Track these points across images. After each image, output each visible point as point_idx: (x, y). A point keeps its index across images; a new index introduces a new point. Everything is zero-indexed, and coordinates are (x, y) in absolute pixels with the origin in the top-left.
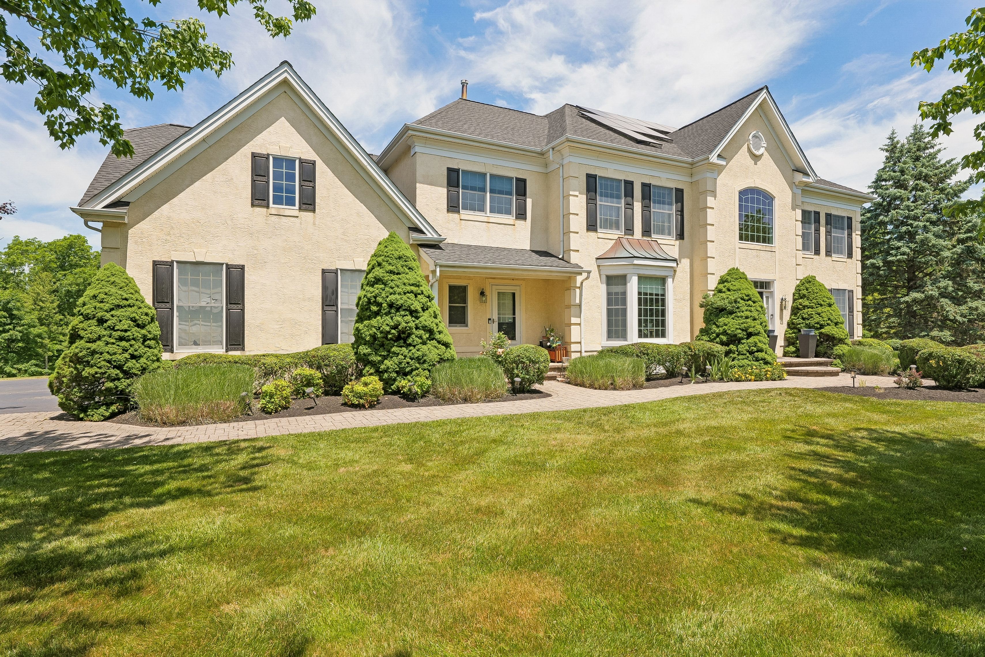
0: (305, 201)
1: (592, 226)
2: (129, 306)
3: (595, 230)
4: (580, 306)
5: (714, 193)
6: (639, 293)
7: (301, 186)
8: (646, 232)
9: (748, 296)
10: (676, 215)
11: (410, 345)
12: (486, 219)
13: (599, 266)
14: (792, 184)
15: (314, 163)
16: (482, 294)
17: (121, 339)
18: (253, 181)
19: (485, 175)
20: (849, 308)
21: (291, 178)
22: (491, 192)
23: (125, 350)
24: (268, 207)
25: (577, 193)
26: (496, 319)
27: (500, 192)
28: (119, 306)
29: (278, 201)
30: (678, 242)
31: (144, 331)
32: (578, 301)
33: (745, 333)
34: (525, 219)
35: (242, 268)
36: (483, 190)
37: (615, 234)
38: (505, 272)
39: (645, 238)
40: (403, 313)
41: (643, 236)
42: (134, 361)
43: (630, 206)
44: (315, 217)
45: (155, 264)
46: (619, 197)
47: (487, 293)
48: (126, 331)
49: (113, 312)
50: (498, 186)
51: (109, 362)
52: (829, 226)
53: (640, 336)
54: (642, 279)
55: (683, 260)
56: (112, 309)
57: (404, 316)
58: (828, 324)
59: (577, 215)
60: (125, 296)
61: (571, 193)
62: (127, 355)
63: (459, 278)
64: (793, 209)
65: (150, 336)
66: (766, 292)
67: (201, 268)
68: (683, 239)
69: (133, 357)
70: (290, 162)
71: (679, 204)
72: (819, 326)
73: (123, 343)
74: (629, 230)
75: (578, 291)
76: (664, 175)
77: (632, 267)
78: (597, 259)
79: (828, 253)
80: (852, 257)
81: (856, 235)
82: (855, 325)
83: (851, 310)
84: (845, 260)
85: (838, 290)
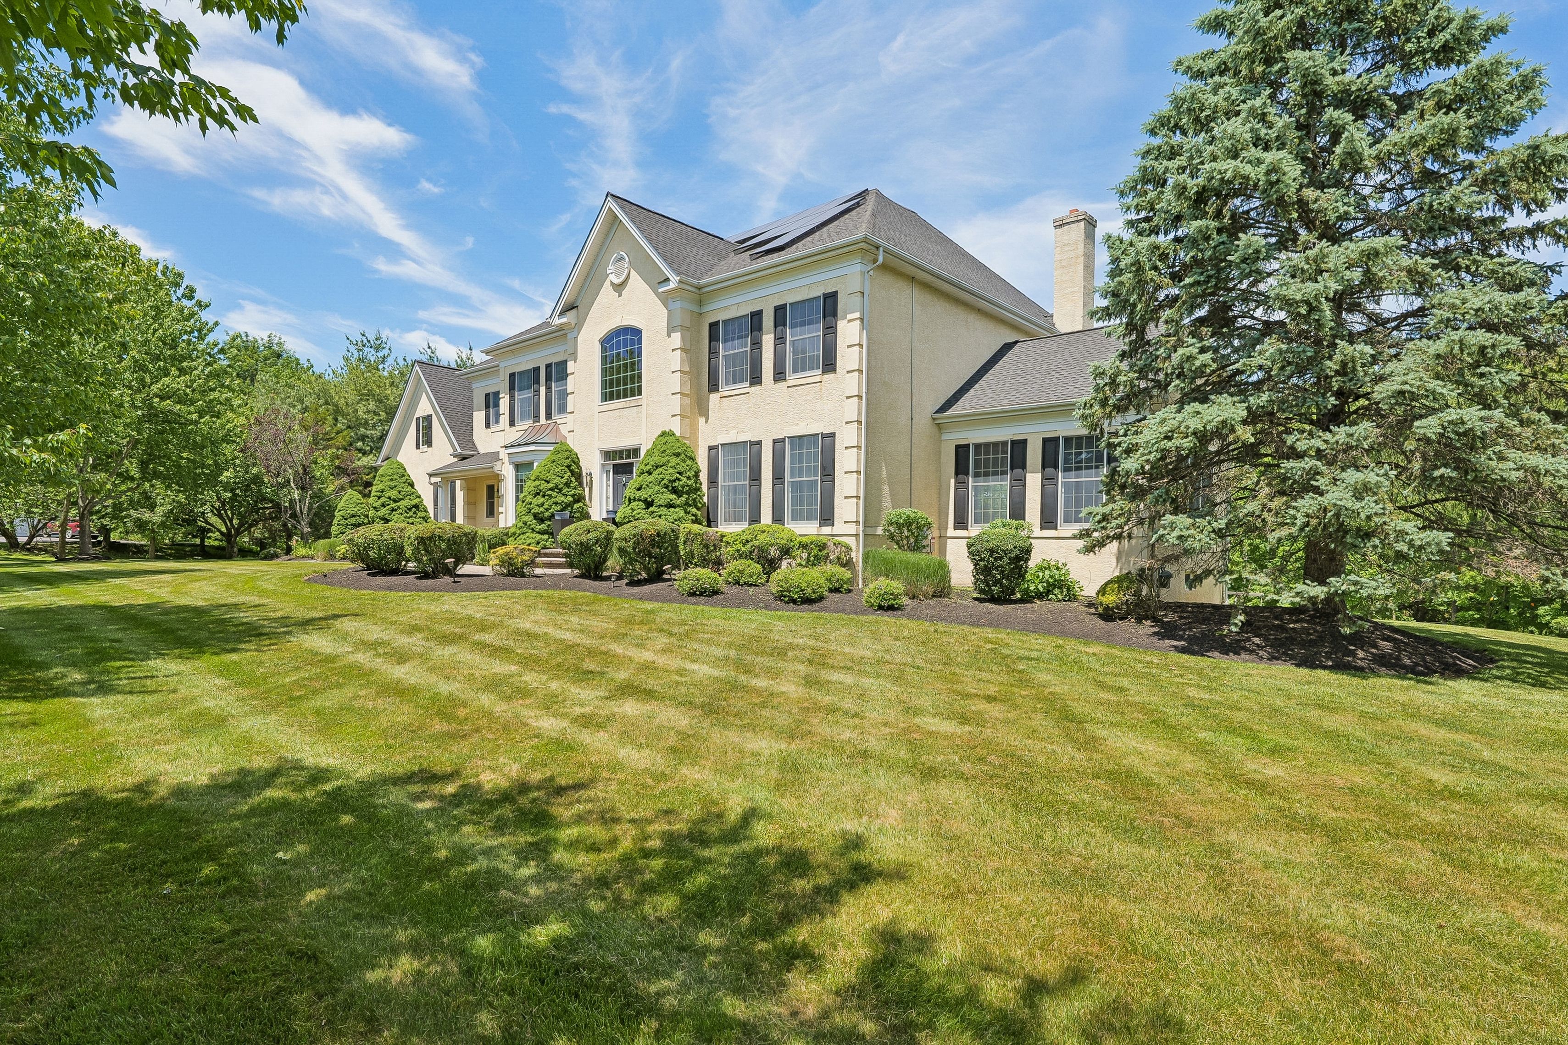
0: (429, 441)
1: (511, 420)
3: (514, 424)
5: (575, 356)
6: (518, 481)
8: (549, 413)
20: (824, 468)
24: (420, 448)
25: (503, 395)
29: (423, 443)
37: (527, 424)
39: (548, 422)
41: (546, 419)
43: (537, 392)
44: (432, 450)
46: (530, 387)
52: (780, 329)
54: (518, 467)
59: (504, 414)
66: (635, 462)
74: (537, 416)
79: (779, 375)
80: (834, 370)
81: (849, 321)
82: (838, 500)
83: (828, 472)
84: (818, 379)
85: (800, 437)
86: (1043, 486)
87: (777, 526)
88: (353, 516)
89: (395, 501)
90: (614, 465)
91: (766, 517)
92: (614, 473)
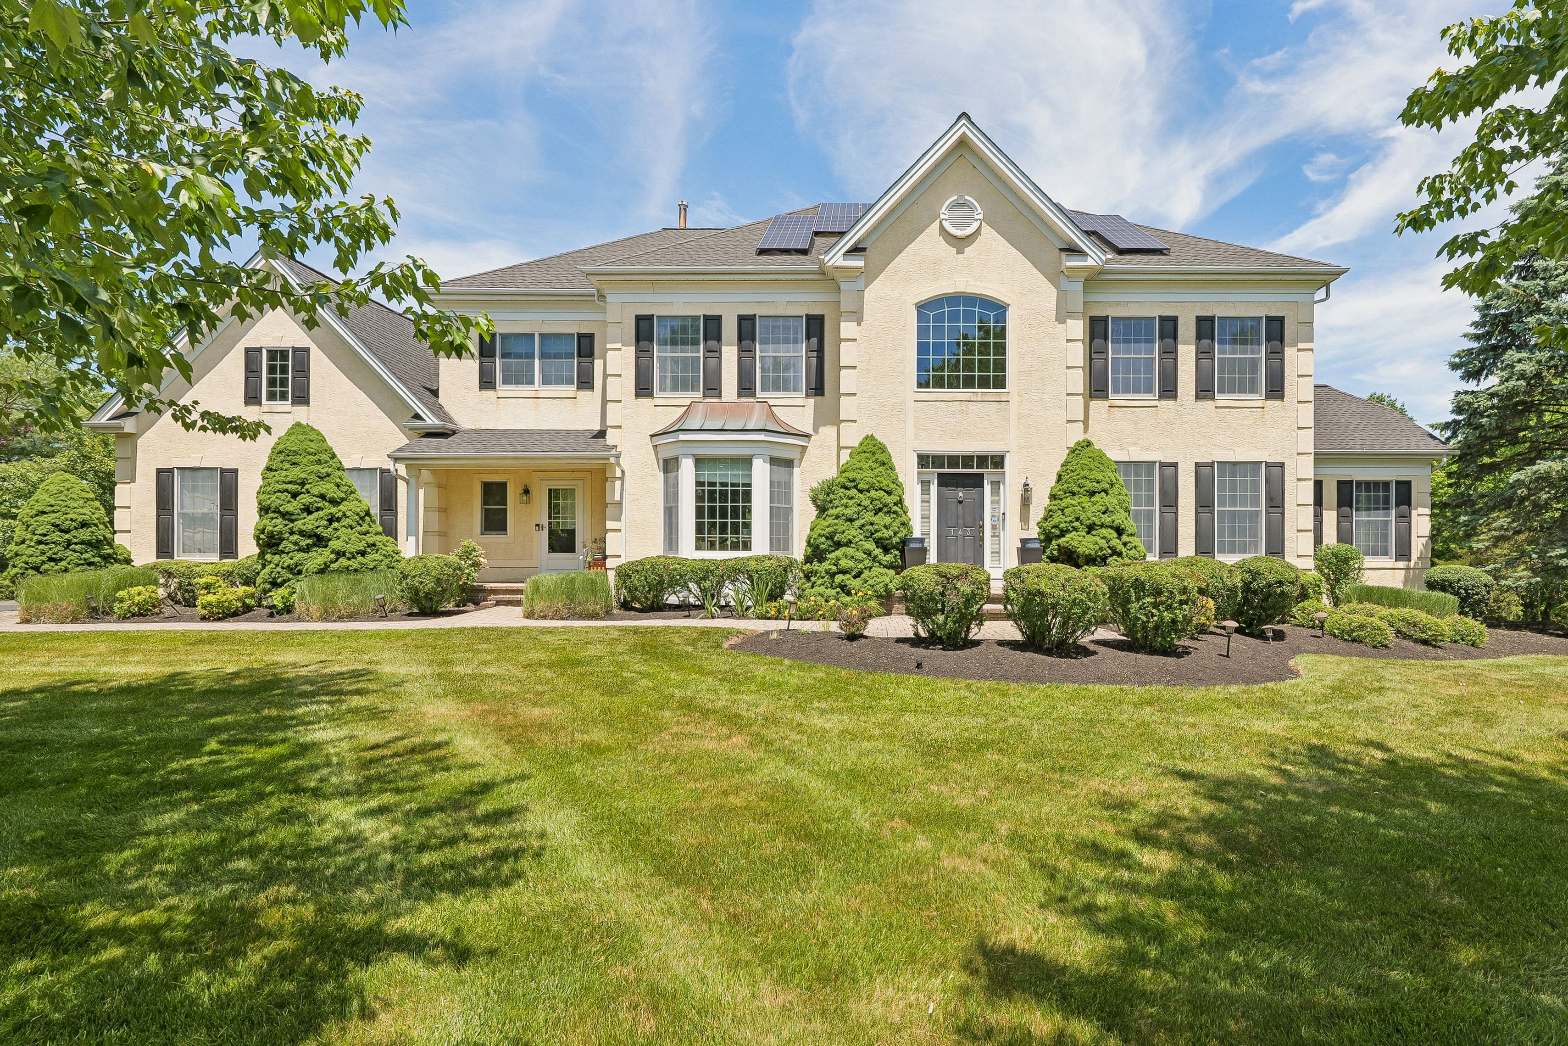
0: (298, 394)
1: (643, 389)
2: (53, 512)
3: (651, 395)
4: (620, 504)
5: (857, 316)
6: (699, 484)
7: (294, 378)
8: (746, 387)
9: (853, 481)
10: (808, 358)
11: (283, 552)
12: (533, 394)
13: (655, 447)
14: (1055, 276)
15: (307, 350)
16: (527, 492)
17: (40, 542)
18: (247, 378)
19: (532, 335)
20: (1270, 499)
21: (284, 369)
22: (543, 356)
23: (43, 553)
24: (260, 404)
25: (619, 346)
26: (546, 525)
27: (556, 356)
28: (44, 513)
29: (272, 396)
30: (811, 401)
31: (67, 536)
32: (617, 498)
33: (829, 542)
34: (591, 388)
35: (235, 471)
36: (532, 356)
37: (685, 398)
38: (541, 462)
39: (743, 399)
40: (271, 515)
41: (739, 396)
42: (52, 564)
43: (715, 353)
44: (309, 412)
45: (159, 471)
46: (695, 342)
47: (534, 491)
48: (45, 535)
49: (37, 518)
50: (552, 349)
51: (27, 563)
52: (1206, 342)
53: (698, 548)
54: (699, 462)
55: (822, 430)
56: (37, 515)
57: (272, 519)
58: (1075, 529)
59: (620, 376)
60: (53, 502)
61: (609, 346)
62: (44, 558)
63: (497, 472)
64: (1061, 318)
65: (75, 540)
66: (988, 473)
67: (200, 474)
68: (823, 394)
69: (51, 559)
70: (284, 354)
71: (814, 340)
72: (1058, 532)
73: (41, 547)
74: (713, 388)
75: (618, 483)
76: (783, 298)
77: (680, 445)
78: (652, 436)
79: (1204, 392)
80: (1281, 397)
81: (1299, 350)
82: (1289, 533)
83: (1276, 502)
84: (1260, 404)
85: (1235, 464)
86: (1338, 522)
87: (1204, 559)
88: (84, 525)
89: (334, 502)
90: (940, 475)
91: (1187, 547)
92: (939, 485)
